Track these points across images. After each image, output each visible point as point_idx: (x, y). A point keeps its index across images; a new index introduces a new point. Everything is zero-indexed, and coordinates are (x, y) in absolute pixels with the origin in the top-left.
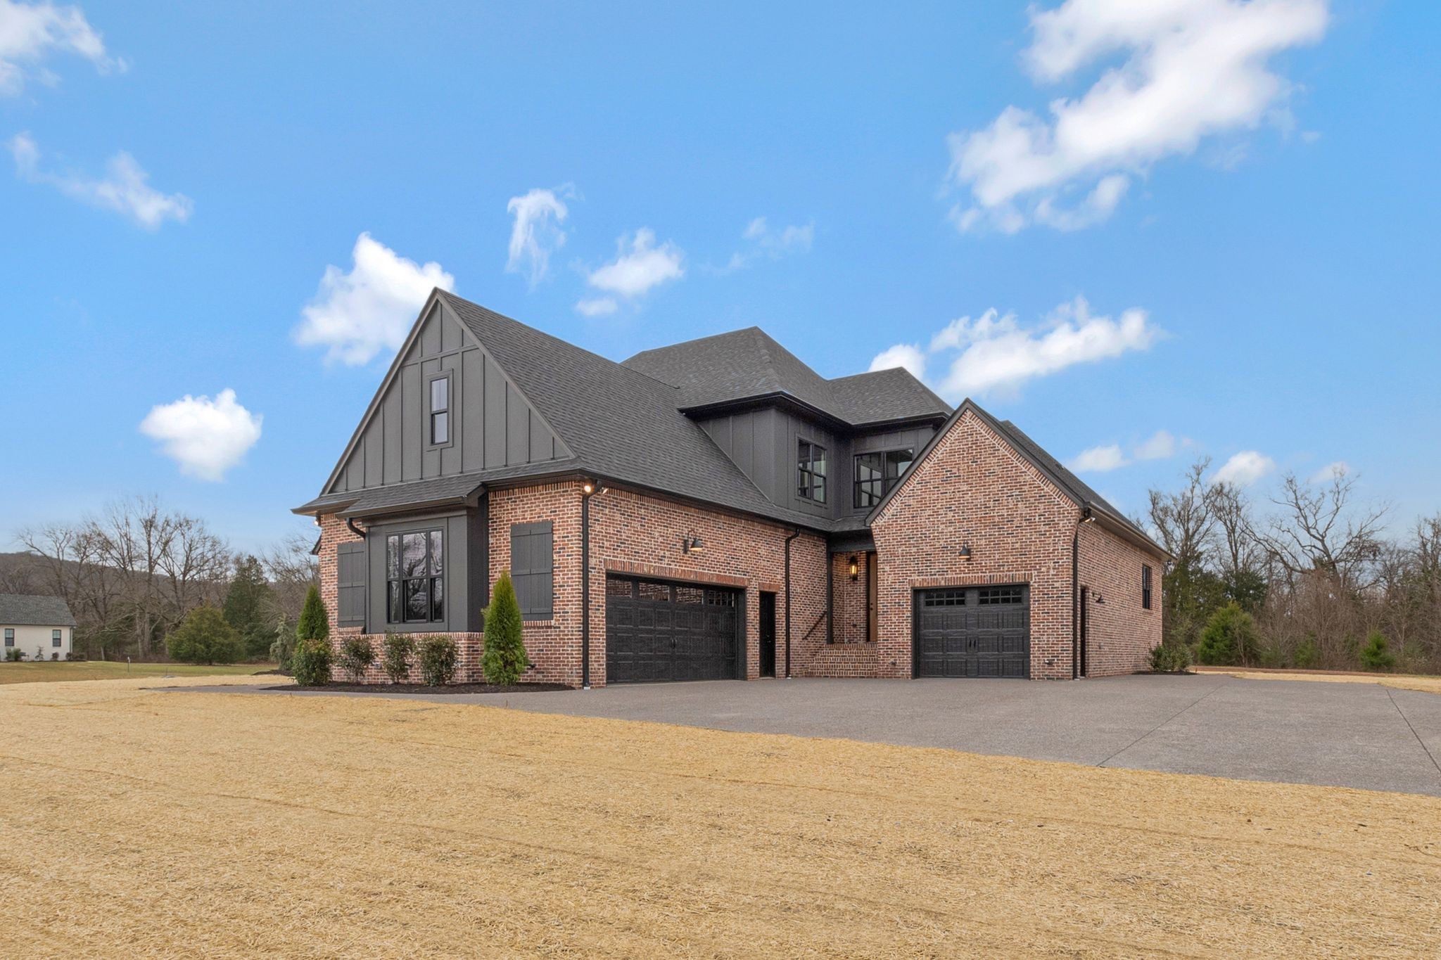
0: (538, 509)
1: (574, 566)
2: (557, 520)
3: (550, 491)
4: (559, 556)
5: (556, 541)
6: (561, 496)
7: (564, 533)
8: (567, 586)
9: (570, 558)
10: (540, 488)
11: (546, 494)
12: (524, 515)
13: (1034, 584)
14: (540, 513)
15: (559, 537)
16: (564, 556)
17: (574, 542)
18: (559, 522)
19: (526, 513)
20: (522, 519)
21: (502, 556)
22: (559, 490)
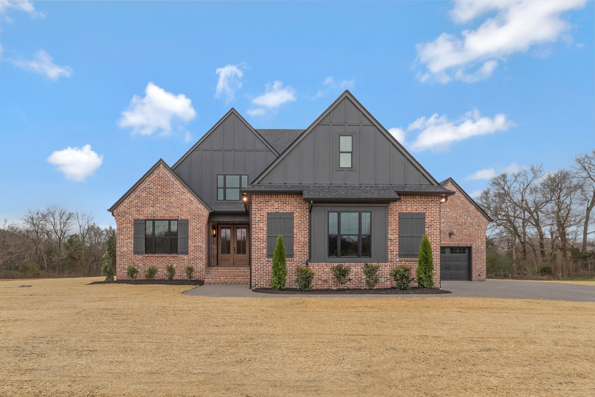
0: (415, 207)
1: (438, 234)
2: (428, 213)
3: (423, 199)
4: (428, 229)
5: (427, 222)
6: (430, 202)
7: (432, 219)
8: (433, 243)
9: (435, 230)
10: (418, 197)
11: (421, 200)
12: (407, 209)
13: (474, 247)
14: (417, 209)
15: (428, 221)
16: (432, 229)
17: (438, 223)
18: (429, 214)
19: (408, 208)
20: (405, 210)
21: (392, 227)
22: (429, 199)
